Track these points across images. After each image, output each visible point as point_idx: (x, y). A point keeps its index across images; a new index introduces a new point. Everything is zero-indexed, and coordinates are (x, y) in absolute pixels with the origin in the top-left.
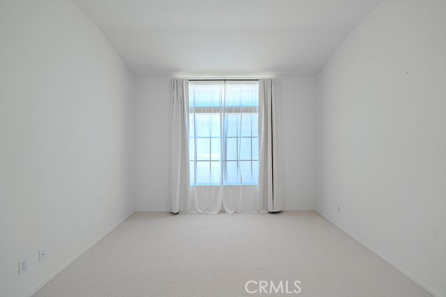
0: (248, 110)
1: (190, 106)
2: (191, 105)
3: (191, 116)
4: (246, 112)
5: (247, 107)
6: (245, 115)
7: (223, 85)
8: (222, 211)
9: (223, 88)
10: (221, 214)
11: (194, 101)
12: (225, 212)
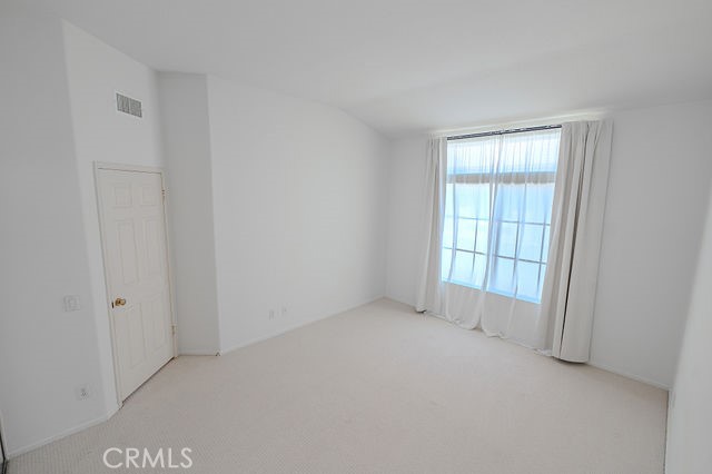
0: (539, 178)
1: (448, 173)
2: (450, 171)
3: (449, 187)
4: (536, 182)
5: (537, 174)
6: (531, 187)
7: (498, 141)
8: (478, 328)
9: (497, 145)
10: (474, 332)
11: (455, 168)
12: (481, 330)
